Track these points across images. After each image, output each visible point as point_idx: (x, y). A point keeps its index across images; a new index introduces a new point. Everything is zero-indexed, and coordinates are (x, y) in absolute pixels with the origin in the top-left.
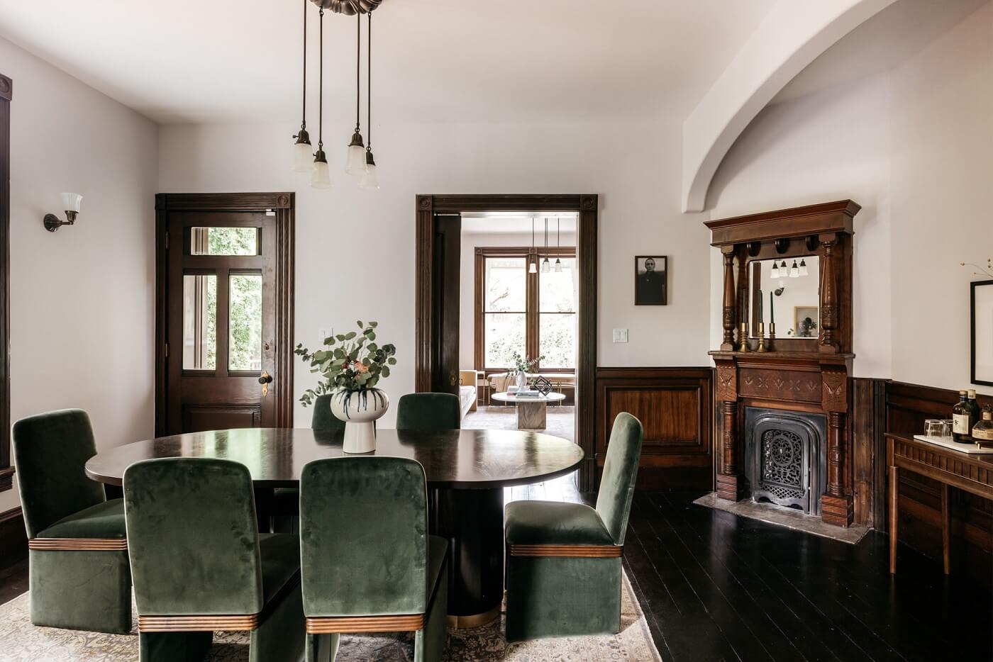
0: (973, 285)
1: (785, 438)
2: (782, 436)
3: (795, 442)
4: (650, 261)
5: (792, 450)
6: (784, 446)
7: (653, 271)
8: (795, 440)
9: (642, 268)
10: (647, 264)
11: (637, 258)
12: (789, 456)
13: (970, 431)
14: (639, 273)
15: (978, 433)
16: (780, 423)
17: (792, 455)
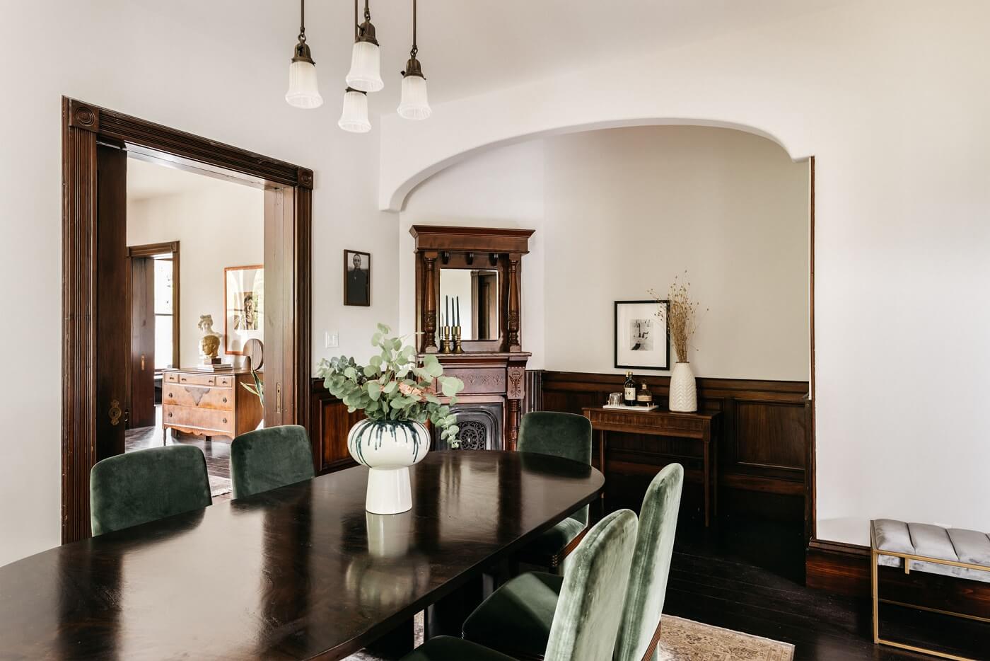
0: (616, 303)
1: (471, 428)
2: (469, 427)
3: (479, 431)
4: (357, 257)
5: (477, 438)
6: (471, 435)
7: (359, 269)
8: (479, 428)
9: (351, 265)
10: (355, 260)
11: (346, 252)
12: (475, 443)
13: (636, 398)
14: (349, 269)
15: (643, 398)
16: (467, 416)
17: (477, 442)
